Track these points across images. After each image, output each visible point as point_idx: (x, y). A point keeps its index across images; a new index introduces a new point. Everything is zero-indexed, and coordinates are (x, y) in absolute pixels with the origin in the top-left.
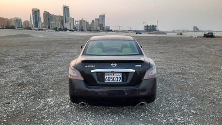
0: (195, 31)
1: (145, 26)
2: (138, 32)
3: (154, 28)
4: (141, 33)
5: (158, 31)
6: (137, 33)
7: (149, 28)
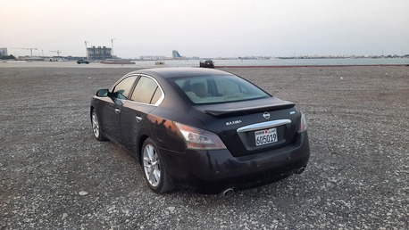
0: (175, 58)
1: (88, 49)
2: (80, 61)
3: (107, 52)
4: (87, 63)
5: (115, 57)
6: (79, 63)
7: (97, 52)
